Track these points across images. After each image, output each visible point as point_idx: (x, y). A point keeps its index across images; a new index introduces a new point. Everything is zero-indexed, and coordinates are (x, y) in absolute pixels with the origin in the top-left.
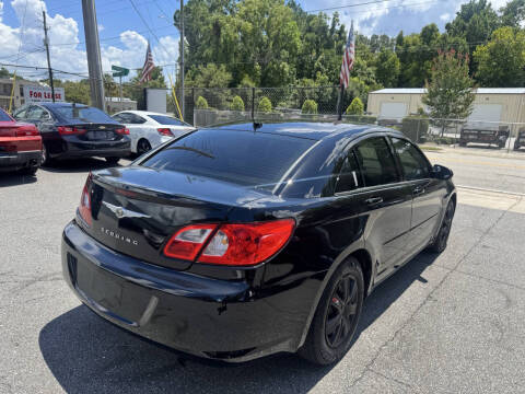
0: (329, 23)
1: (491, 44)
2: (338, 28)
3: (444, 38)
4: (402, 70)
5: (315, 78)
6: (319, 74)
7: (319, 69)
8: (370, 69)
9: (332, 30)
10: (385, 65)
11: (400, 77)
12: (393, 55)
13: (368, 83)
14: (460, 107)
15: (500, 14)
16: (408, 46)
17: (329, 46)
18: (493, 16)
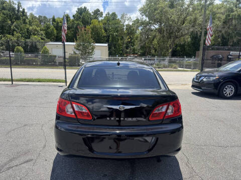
0: (16, 6)
1: (91, 26)
2: (21, 10)
3: (73, 21)
4: (57, 34)
5: (13, 35)
6: (15, 33)
7: (14, 30)
8: (42, 32)
9: (18, 11)
10: (49, 30)
11: (57, 37)
12: (52, 27)
13: (42, 39)
14: (90, 51)
15: (92, 14)
16: (58, 23)
17: (18, 18)
18: (90, 14)
